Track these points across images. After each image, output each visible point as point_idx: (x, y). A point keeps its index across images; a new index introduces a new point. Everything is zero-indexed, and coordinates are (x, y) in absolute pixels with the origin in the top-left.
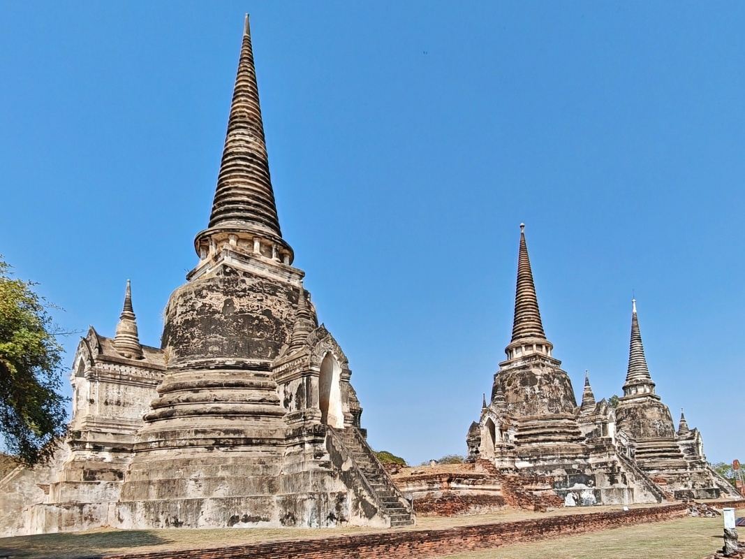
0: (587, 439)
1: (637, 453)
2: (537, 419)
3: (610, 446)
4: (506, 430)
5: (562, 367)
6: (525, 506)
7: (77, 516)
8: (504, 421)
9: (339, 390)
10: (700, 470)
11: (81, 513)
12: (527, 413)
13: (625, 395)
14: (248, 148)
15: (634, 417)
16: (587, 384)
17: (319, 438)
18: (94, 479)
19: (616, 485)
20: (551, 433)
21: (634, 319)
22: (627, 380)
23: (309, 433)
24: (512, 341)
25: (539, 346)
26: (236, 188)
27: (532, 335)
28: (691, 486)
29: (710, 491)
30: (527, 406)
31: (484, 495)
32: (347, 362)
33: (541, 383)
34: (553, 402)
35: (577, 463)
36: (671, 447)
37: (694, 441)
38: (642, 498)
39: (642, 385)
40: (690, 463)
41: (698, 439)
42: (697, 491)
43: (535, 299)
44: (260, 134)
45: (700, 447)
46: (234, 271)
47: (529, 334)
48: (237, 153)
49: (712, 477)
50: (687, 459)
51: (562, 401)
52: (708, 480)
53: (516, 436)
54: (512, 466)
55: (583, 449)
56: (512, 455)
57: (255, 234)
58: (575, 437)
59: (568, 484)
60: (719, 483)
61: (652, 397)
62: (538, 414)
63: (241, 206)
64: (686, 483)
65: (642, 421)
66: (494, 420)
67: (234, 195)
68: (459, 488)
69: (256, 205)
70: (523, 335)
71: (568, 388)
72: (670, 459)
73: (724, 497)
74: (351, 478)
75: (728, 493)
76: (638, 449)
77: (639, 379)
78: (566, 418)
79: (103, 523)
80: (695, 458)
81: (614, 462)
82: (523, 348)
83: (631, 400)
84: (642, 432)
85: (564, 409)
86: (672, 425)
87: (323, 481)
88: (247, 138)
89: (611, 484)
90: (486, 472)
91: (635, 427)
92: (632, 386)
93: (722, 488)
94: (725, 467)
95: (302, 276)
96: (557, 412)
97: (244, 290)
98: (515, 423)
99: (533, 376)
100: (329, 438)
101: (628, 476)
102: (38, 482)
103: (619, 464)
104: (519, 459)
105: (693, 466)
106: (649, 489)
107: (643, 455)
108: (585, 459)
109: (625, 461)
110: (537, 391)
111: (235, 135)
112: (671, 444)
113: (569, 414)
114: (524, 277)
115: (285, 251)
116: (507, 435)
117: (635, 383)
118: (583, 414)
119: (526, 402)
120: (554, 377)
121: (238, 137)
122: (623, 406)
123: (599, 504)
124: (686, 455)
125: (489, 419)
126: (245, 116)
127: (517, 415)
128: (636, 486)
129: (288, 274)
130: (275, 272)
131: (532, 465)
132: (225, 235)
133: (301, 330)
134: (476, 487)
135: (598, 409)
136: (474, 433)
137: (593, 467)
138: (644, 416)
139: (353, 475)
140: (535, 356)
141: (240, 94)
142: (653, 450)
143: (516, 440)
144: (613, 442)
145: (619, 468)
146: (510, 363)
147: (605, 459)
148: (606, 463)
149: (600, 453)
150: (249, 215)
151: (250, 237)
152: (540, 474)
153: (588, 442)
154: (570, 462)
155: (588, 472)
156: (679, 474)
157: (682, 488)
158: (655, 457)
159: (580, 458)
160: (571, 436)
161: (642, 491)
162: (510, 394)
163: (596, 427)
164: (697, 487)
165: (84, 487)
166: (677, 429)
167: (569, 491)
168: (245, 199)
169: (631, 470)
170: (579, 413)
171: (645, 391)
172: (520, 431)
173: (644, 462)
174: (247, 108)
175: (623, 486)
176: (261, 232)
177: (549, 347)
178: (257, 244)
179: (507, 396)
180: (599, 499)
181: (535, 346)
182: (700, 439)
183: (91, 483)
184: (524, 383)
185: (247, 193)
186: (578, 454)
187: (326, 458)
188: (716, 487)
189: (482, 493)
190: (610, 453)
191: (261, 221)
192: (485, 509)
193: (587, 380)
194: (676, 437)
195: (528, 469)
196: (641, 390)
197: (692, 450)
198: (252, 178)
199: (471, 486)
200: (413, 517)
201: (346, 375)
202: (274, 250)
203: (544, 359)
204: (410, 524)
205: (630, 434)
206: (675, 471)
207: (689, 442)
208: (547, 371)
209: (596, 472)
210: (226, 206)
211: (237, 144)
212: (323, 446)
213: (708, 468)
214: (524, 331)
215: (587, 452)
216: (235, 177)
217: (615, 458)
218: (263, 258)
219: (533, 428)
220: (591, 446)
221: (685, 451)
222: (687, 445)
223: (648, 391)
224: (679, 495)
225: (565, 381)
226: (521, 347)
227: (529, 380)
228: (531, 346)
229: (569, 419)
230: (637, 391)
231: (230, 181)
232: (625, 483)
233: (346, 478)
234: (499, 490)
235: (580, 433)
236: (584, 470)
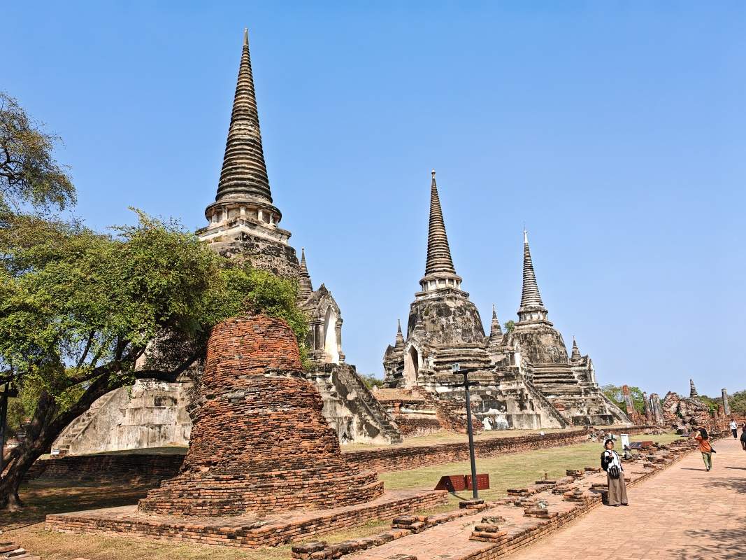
0: (497, 367)
1: (535, 378)
2: (452, 347)
3: (518, 374)
4: (427, 358)
5: (470, 299)
6: (458, 429)
7: (157, 434)
8: (425, 348)
9: (335, 334)
10: (594, 397)
11: (160, 432)
12: (443, 341)
13: (520, 320)
14: (251, 135)
15: (530, 343)
16: (495, 317)
17: (328, 374)
18: (160, 405)
19: (525, 411)
20: (466, 360)
21: (526, 249)
22: (521, 306)
23: (321, 369)
24: (426, 274)
25: (451, 280)
26: (244, 168)
27: (444, 270)
28: (586, 412)
29: (604, 417)
30: (443, 336)
31: (425, 419)
32: (340, 313)
33: (455, 314)
34: (466, 332)
35: (490, 390)
36: (566, 373)
37: (586, 368)
38: (546, 424)
39: (536, 311)
40: (585, 389)
41: (590, 366)
42: (592, 417)
43: (446, 238)
44: (256, 123)
45: (592, 374)
46: (248, 237)
47: (441, 269)
48: (242, 140)
49: (605, 404)
50: (580, 385)
51: (473, 331)
52: (601, 407)
53: (434, 363)
54: (434, 391)
55: (495, 377)
56: (433, 380)
57: (260, 206)
58: (487, 365)
59: (484, 409)
60: (612, 409)
61: (546, 324)
62: (453, 343)
63: (247, 182)
64: (581, 409)
65: (537, 346)
66: (416, 348)
67: (241, 173)
68: (407, 413)
69: (258, 182)
70: (437, 270)
71: (478, 320)
72: (565, 385)
73: (618, 424)
74: (356, 405)
75: (620, 420)
76: (535, 374)
77: (533, 306)
78: (477, 347)
79: (171, 440)
80: (588, 385)
81: (522, 390)
82: (437, 282)
83: (526, 326)
84: (538, 357)
85: (475, 338)
86: (566, 352)
87: (335, 408)
88: (250, 128)
89: (521, 410)
90: (422, 398)
91: (532, 352)
92: (527, 312)
93: (614, 414)
94: (615, 390)
95: (289, 236)
96: (470, 341)
97: (258, 253)
98: (434, 350)
99: (447, 308)
100: (335, 374)
101: (535, 403)
102: (119, 407)
103: (526, 392)
104: (439, 384)
105: (587, 393)
106: (554, 416)
107: (540, 380)
108: (497, 385)
109: (531, 389)
110: (452, 322)
111: (240, 125)
112: (565, 370)
113: (480, 343)
114: (436, 218)
115: (277, 215)
116: (428, 362)
117: (529, 310)
118: (493, 344)
119: (443, 331)
120: (466, 309)
121: (242, 127)
122: (520, 331)
123: (512, 428)
124: (579, 382)
125: (412, 346)
126: (247, 110)
127: (435, 343)
128: (542, 412)
129: (280, 235)
130: (272, 234)
131: (450, 390)
132: (237, 205)
133: (305, 286)
134: (419, 411)
135: (506, 340)
136: (391, 357)
137: (504, 393)
138: (539, 343)
139: (358, 403)
140: (449, 290)
141: (243, 92)
142: (549, 375)
143: (435, 366)
144: (520, 371)
145: (527, 395)
146: (425, 294)
147: (514, 387)
148: (515, 391)
149: (510, 380)
150: (254, 189)
151: (255, 207)
152: (458, 399)
153: (498, 370)
154: (484, 388)
155: (500, 398)
156: (575, 400)
157: (578, 414)
158: (551, 382)
159: (492, 385)
160: (483, 364)
161: (547, 417)
162: (427, 323)
163: (504, 356)
164: (592, 413)
165: (156, 411)
166: (570, 356)
167: (485, 416)
168: (251, 177)
169: (537, 398)
170: (489, 343)
171: (539, 318)
172: (438, 357)
173: (541, 388)
174: (249, 103)
175: (531, 412)
176: (265, 204)
177: (459, 281)
178: (260, 214)
179: (425, 325)
180: (511, 424)
181: (447, 281)
182: (592, 366)
183: (160, 408)
184: (440, 314)
185: (252, 172)
186: (490, 381)
187: (333, 389)
188: (609, 413)
189: (423, 417)
190: (519, 381)
191: (262, 194)
192: (428, 431)
193: (494, 313)
194: (570, 363)
195: (448, 394)
196: (535, 317)
197: (585, 376)
198: (254, 160)
199: (415, 411)
200: (403, 437)
201: (339, 323)
202: (271, 217)
203: (455, 292)
204: (401, 442)
205: (528, 359)
206: (571, 397)
207: (582, 368)
208: (460, 303)
209: (506, 399)
210: (235, 182)
211: (242, 132)
212: (330, 380)
213: (600, 395)
214: (437, 266)
215: (498, 379)
216: (242, 158)
217: (523, 385)
218: (265, 225)
219: (450, 356)
220: (500, 374)
221: (579, 377)
222: (580, 371)
223: (542, 318)
224: (576, 420)
225: (474, 313)
226: (435, 281)
227: (444, 311)
228: (444, 280)
229: (480, 348)
230: (531, 318)
231: (238, 161)
232: (533, 410)
233: (351, 405)
234: (435, 414)
235: (490, 361)
236: (496, 396)
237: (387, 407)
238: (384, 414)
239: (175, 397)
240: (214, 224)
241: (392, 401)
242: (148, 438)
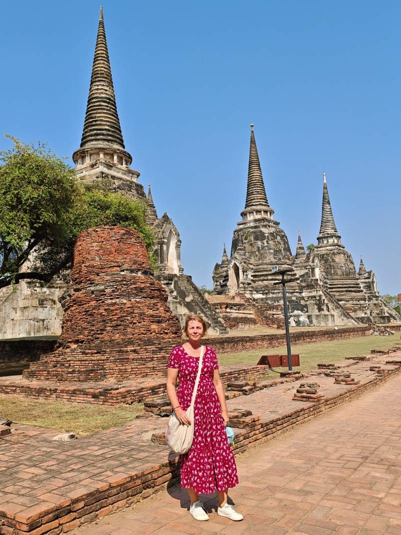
0: (301, 279)
1: (330, 288)
2: (266, 264)
3: (317, 284)
4: (246, 272)
5: (281, 227)
6: (271, 325)
7: (41, 326)
8: (245, 265)
9: (175, 252)
10: (376, 302)
11: (43, 325)
12: (259, 259)
13: (319, 244)
14: (107, 94)
15: (326, 261)
16: (299, 240)
17: (170, 282)
18: (43, 304)
19: (323, 313)
21: (325, 188)
22: (320, 233)
23: (165, 279)
24: (245, 208)
25: (266, 212)
26: (101, 120)
27: (260, 204)
28: (369, 314)
29: (383, 318)
30: (259, 255)
31: (245, 318)
32: (179, 236)
33: (268, 239)
34: (277, 252)
35: (295, 296)
36: (354, 284)
37: (370, 280)
38: (338, 322)
39: (332, 237)
40: (368, 296)
41: (373, 279)
42: (374, 317)
43: (262, 179)
44: (110, 84)
45: (375, 285)
46: (107, 176)
47: (258, 203)
48: (100, 98)
49: (384, 308)
50: (365, 293)
51: (282, 251)
52: (382, 310)
53: (252, 276)
54: (251, 297)
55: (299, 286)
56: (251, 289)
57: (115, 151)
58: (293, 278)
59: (290, 311)
60: (389, 312)
61: (339, 246)
62: (267, 261)
63: (105, 132)
64: (365, 311)
65: (332, 264)
66: (238, 265)
67: (100, 125)
68: (231, 312)
69: (113, 132)
70: (254, 204)
71: (286, 243)
72: (353, 293)
73: (393, 323)
74: (193, 306)
75: (396, 319)
76: (330, 285)
77: (329, 232)
78: (286, 263)
79: (52, 331)
80: (371, 293)
81: (320, 296)
82: (255, 213)
83: (324, 248)
84: (333, 272)
85: (284, 257)
86: (354, 268)
87: (176, 307)
88: (106, 88)
89: (319, 311)
90: (242, 302)
91: (327, 268)
92: (324, 237)
93: (391, 315)
94: (391, 298)
95: (138, 175)
96: (280, 259)
97: (115, 189)
98: (251, 266)
99: (262, 234)
100: (176, 283)
101: (331, 306)
102: (12, 306)
103: (324, 298)
104: (255, 292)
105: (370, 299)
106: (345, 316)
107: (334, 290)
108: (300, 293)
109: (327, 295)
110: (266, 245)
111: (98, 85)
112: (354, 282)
113: (287, 261)
114: (254, 162)
115: (128, 159)
116: (247, 275)
117: (326, 235)
118: (298, 261)
119: (259, 252)
120: (277, 235)
121: (100, 87)
122: (318, 252)
123: (311, 325)
124: (364, 291)
125: (235, 263)
126: (103, 74)
127: (252, 261)
128: (336, 313)
129: (131, 175)
130: (125, 174)
131: (264, 296)
132: (97, 151)
133: (152, 215)
134: (240, 311)
135: (308, 258)
136: (218, 272)
137: (306, 299)
138: (333, 261)
139: (194, 304)
140: (264, 220)
141: (100, 58)
142: (341, 286)
143: (252, 278)
144: (319, 282)
145: (324, 300)
146: (244, 224)
147: (314, 294)
148: (315, 297)
149: (311, 289)
150: (110, 138)
151: (111, 152)
152: (270, 303)
153: (301, 281)
154: (290, 295)
155: (303, 302)
156: (361, 305)
157: (363, 315)
158: (342, 291)
159: (297, 292)
160: (290, 277)
161: (340, 317)
162: (247, 245)
163: (307, 271)
164: (374, 315)
165: (40, 309)
166: (357, 271)
167: (291, 316)
168: (107, 127)
169: (332, 302)
170: (295, 261)
171: (334, 242)
172: (255, 272)
173: (335, 295)
174: (105, 68)
175: (327, 313)
176: (119, 150)
177: (272, 212)
178: (115, 157)
179: (245, 247)
180: (311, 322)
181: (262, 212)
182: (375, 279)
183: (43, 307)
184: (256, 238)
185: (108, 124)
186: (295, 289)
187: (175, 293)
188: (387, 315)
189: (244, 316)
190: (318, 289)
191: (116, 142)
192: (247, 327)
193: (299, 237)
194: (357, 276)
195: (262, 299)
196: (331, 241)
197: (369, 286)
198: (110, 114)
199: (237, 311)
200: (228, 329)
201: (179, 243)
202: (124, 160)
203: (269, 221)
204: (227, 333)
205: (324, 274)
206: (357, 303)
207: (367, 280)
208: (272, 230)
209: (308, 303)
210: (95, 132)
211: (100, 91)
212: (172, 286)
213: (381, 300)
214: (255, 201)
215: (301, 288)
216: (100, 113)
217: (321, 293)
218: (119, 166)
219: (264, 271)
220: (303, 284)
221: (364, 287)
222: (365, 283)
223: (336, 241)
224: (361, 320)
225: (284, 237)
226: (253, 213)
227: (260, 236)
228: (260, 212)
229: (288, 265)
230: (328, 242)
231: (97, 115)
232: (329, 311)
233: (188, 305)
234: (252, 314)
235: (295, 275)
236: (300, 301)
237: (216, 308)
238: (214, 313)
239: (54, 299)
240: (79, 166)
241: (220, 303)
242: (34, 329)
